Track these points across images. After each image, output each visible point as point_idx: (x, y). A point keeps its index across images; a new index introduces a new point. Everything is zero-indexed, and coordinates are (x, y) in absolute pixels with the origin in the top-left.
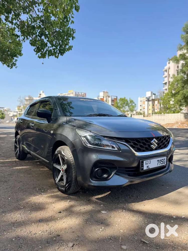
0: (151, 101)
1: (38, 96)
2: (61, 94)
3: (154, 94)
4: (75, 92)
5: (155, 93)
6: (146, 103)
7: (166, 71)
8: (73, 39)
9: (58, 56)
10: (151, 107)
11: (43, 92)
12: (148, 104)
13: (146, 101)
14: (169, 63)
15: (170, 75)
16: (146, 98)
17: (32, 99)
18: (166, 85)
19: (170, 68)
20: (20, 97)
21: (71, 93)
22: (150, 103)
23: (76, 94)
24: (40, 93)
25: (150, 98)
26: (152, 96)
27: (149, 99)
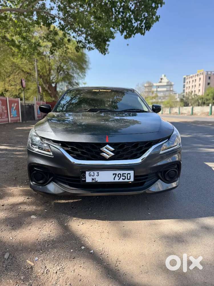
1: (159, 81)
2: (187, 76)
4: (206, 72)
8: (161, 6)
9: (145, 32)
11: (165, 76)
17: (151, 85)
20: (138, 84)
21: (200, 74)
23: (207, 74)
24: (161, 78)
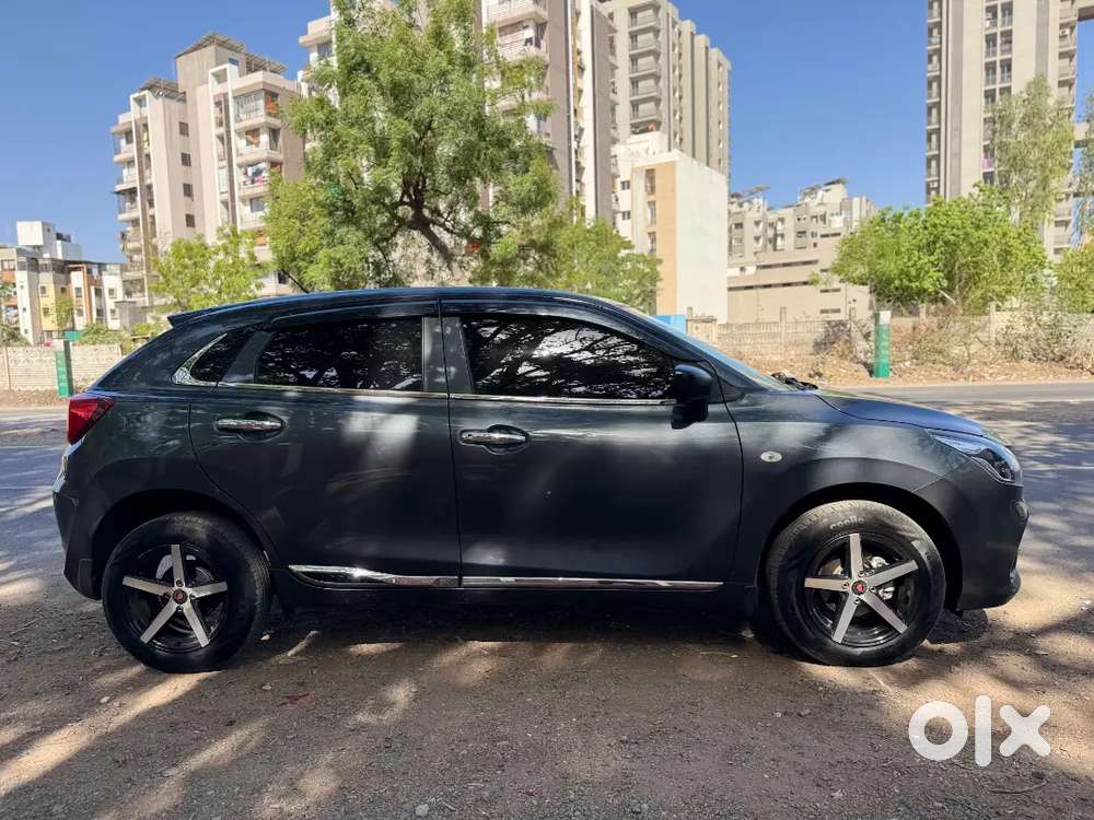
0: (46, 268)
3: (59, 237)
5: (65, 233)
6: (21, 277)
7: (128, 134)
10: (49, 300)
12: (33, 285)
13: (22, 267)
14: (140, 102)
15: (148, 156)
16: (20, 252)
18: (133, 200)
19: (146, 126)
22: (47, 279)
25: (41, 255)
26: (47, 245)
27: (36, 260)
